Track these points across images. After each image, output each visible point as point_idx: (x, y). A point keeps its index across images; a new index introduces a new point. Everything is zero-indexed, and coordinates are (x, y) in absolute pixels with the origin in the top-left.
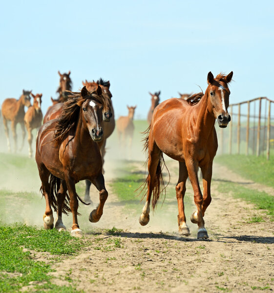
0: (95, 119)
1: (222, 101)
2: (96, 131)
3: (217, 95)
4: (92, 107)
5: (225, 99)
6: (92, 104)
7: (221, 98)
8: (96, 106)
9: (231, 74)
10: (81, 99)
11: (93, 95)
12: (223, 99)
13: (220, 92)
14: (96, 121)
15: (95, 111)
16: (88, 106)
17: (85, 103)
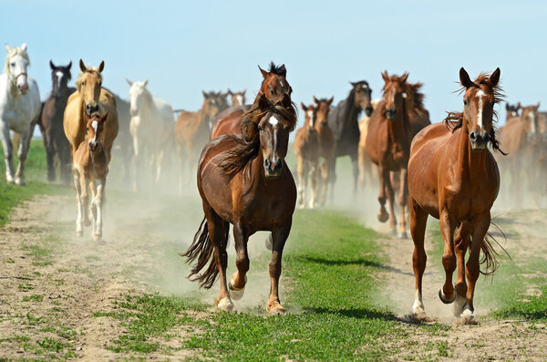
0: (273, 144)
1: (478, 112)
2: (271, 163)
3: (473, 104)
4: (271, 125)
5: (484, 109)
6: (274, 121)
7: (478, 108)
8: (278, 125)
9: (498, 72)
10: (259, 113)
11: (277, 107)
12: (481, 110)
13: (477, 99)
14: (273, 147)
15: (275, 131)
16: (266, 123)
17: (263, 119)
